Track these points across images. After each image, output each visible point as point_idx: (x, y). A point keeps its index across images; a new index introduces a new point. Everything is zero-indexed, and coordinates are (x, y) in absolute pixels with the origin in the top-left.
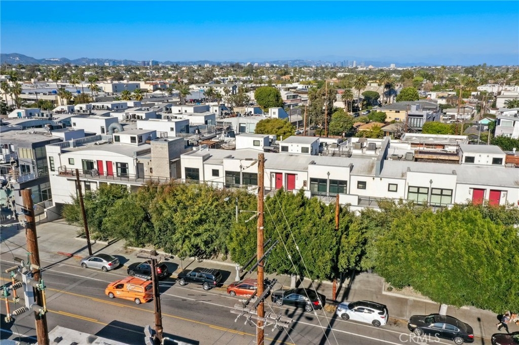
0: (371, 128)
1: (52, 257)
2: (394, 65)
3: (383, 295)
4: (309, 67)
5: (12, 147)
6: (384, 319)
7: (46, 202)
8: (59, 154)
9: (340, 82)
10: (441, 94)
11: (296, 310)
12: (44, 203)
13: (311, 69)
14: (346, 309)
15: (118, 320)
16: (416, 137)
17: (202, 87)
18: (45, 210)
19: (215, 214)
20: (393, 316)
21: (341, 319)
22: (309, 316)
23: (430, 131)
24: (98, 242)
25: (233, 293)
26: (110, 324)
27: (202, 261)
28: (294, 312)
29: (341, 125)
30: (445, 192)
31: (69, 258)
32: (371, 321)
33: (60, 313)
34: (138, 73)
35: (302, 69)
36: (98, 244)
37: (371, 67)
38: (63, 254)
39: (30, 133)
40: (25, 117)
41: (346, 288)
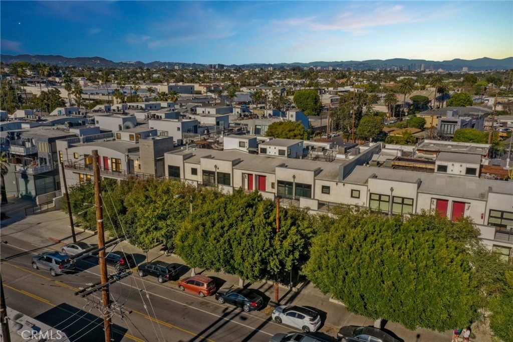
0: (401, 133)
1: (42, 242)
2: (467, 68)
3: (331, 302)
4: (372, 70)
5: (33, 141)
6: (312, 326)
7: (57, 192)
8: (66, 149)
9: (395, 86)
10: (500, 100)
11: (235, 309)
12: (55, 193)
13: (374, 72)
14: (280, 312)
15: (67, 303)
16: (434, 144)
17: (252, 90)
18: (54, 199)
19: (177, 210)
20: (329, 324)
21: (275, 322)
22: (245, 316)
23: (461, 138)
24: (86, 231)
25: (182, 288)
26: (59, 306)
27: (170, 255)
28: (232, 311)
29: (368, 130)
30: (406, 201)
31: (57, 243)
32: (302, 327)
33: (23, 292)
34: (202, 75)
35: (365, 72)
36: (87, 233)
37: (440, 70)
38: (52, 239)
39: (54, 129)
40: (63, 115)
41: (295, 292)
